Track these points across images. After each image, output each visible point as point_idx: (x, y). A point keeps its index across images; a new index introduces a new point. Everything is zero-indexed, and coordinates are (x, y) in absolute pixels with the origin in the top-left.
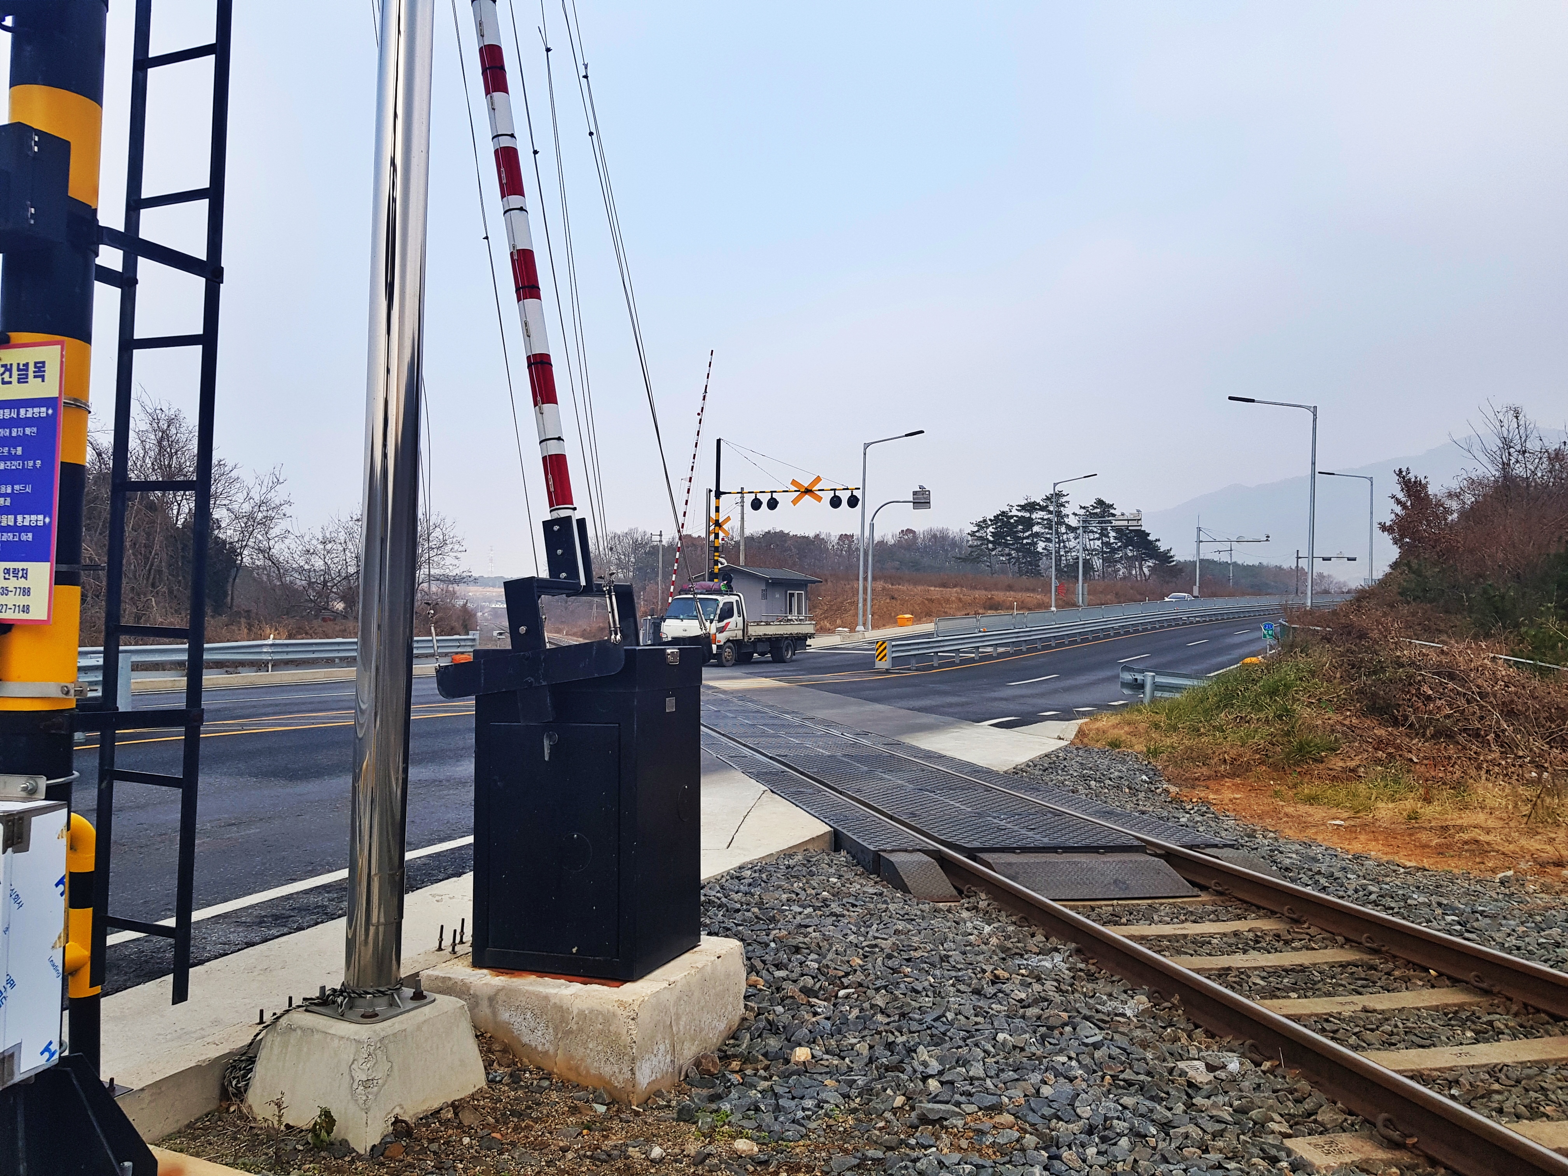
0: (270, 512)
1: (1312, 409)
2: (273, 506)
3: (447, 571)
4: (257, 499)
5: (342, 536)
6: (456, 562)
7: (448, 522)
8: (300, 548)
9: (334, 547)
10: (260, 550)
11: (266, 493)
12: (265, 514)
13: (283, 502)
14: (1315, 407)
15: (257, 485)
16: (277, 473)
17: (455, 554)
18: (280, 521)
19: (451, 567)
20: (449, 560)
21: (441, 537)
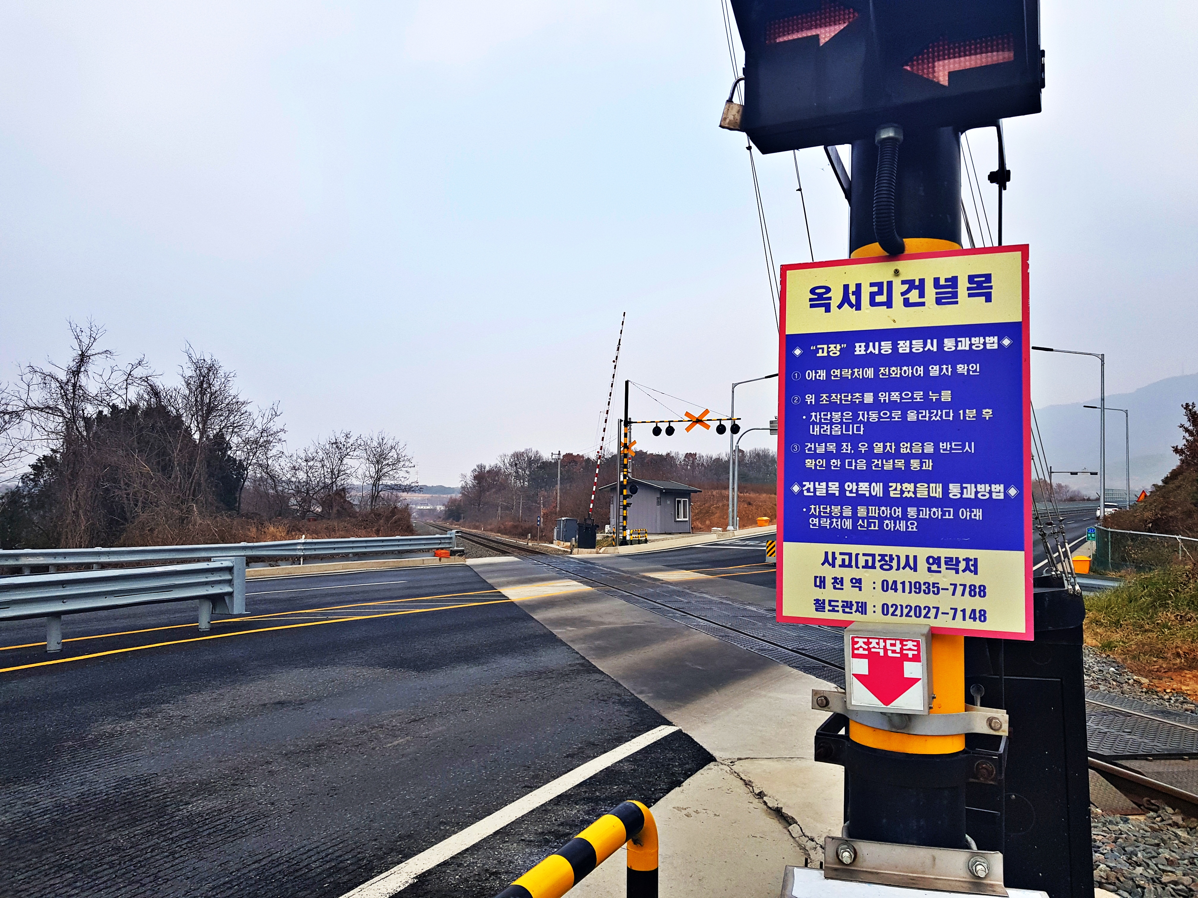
0: (269, 437)
1: (1100, 357)
2: (272, 432)
3: (400, 482)
4: (260, 427)
5: (321, 455)
6: (407, 475)
7: (401, 445)
8: (288, 465)
9: (315, 465)
10: (261, 466)
11: (267, 423)
12: (265, 439)
13: (279, 430)
14: (1103, 355)
15: (260, 417)
16: (275, 408)
17: (406, 469)
18: (277, 444)
19: (403, 479)
20: (401, 473)
21: (395, 456)
